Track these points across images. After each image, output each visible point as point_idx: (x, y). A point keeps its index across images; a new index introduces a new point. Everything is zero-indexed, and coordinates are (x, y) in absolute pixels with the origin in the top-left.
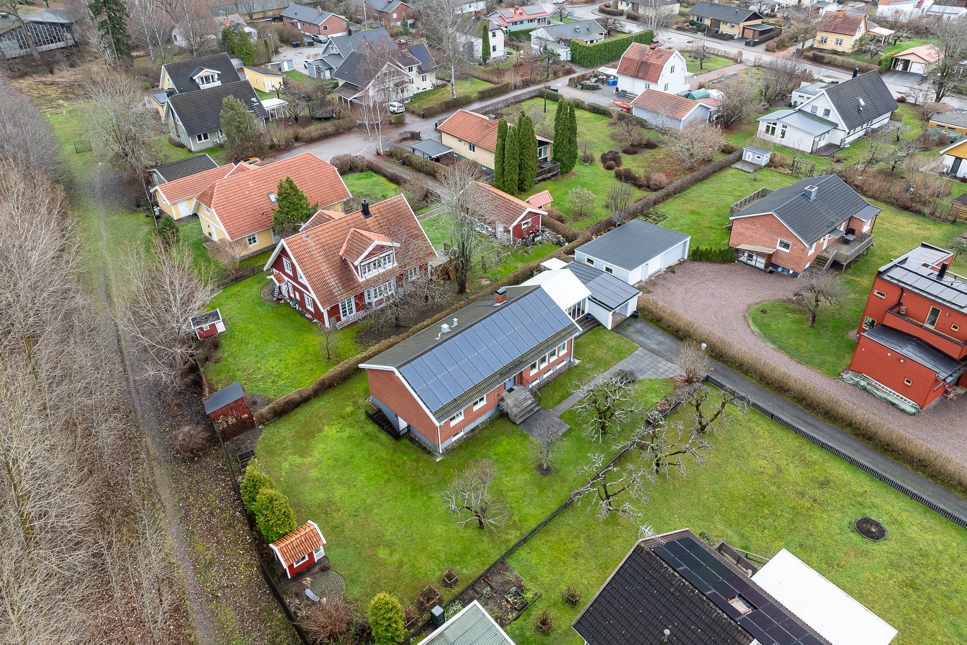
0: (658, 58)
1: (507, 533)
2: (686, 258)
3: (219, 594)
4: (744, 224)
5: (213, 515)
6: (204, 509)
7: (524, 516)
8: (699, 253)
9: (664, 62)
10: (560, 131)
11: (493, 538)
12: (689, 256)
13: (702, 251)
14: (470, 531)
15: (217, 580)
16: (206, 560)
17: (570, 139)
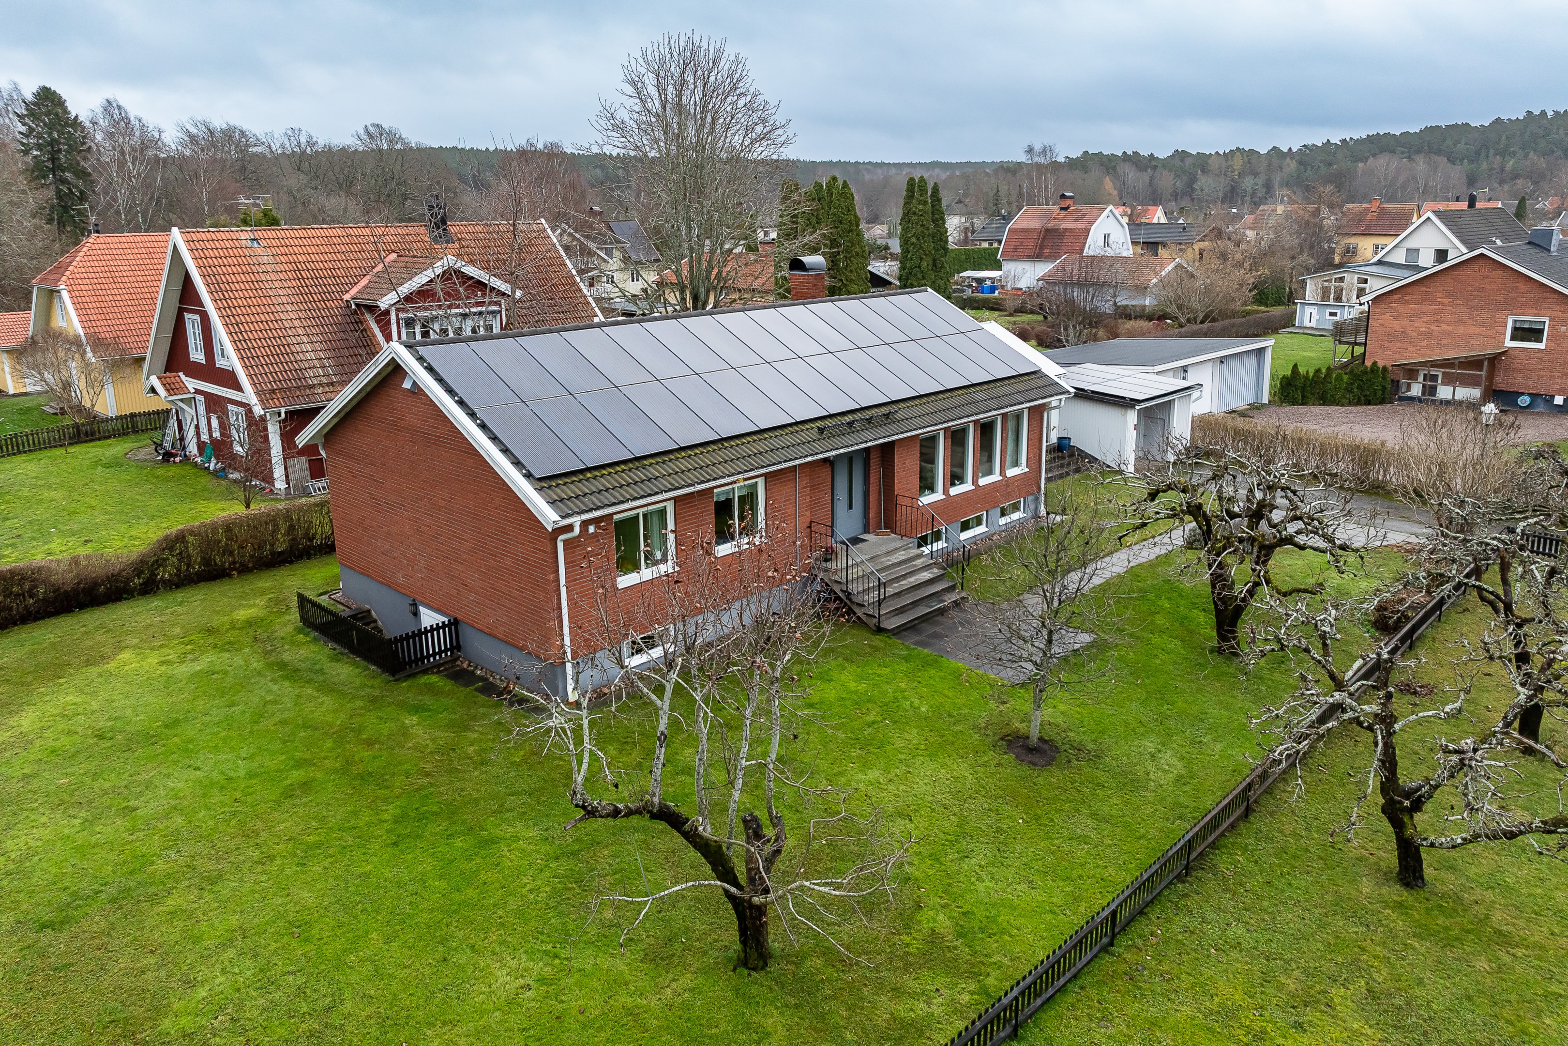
0: (1077, 220)
1: (897, 992)
2: (1265, 400)
4: (1400, 308)
7: (980, 913)
8: (1299, 383)
9: (1091, 223)
10: (914, 240)
11: (822, 1017)
12: (1273, 394)
13: (1306, 377)
14: (686, 980)
17: (934, 260)
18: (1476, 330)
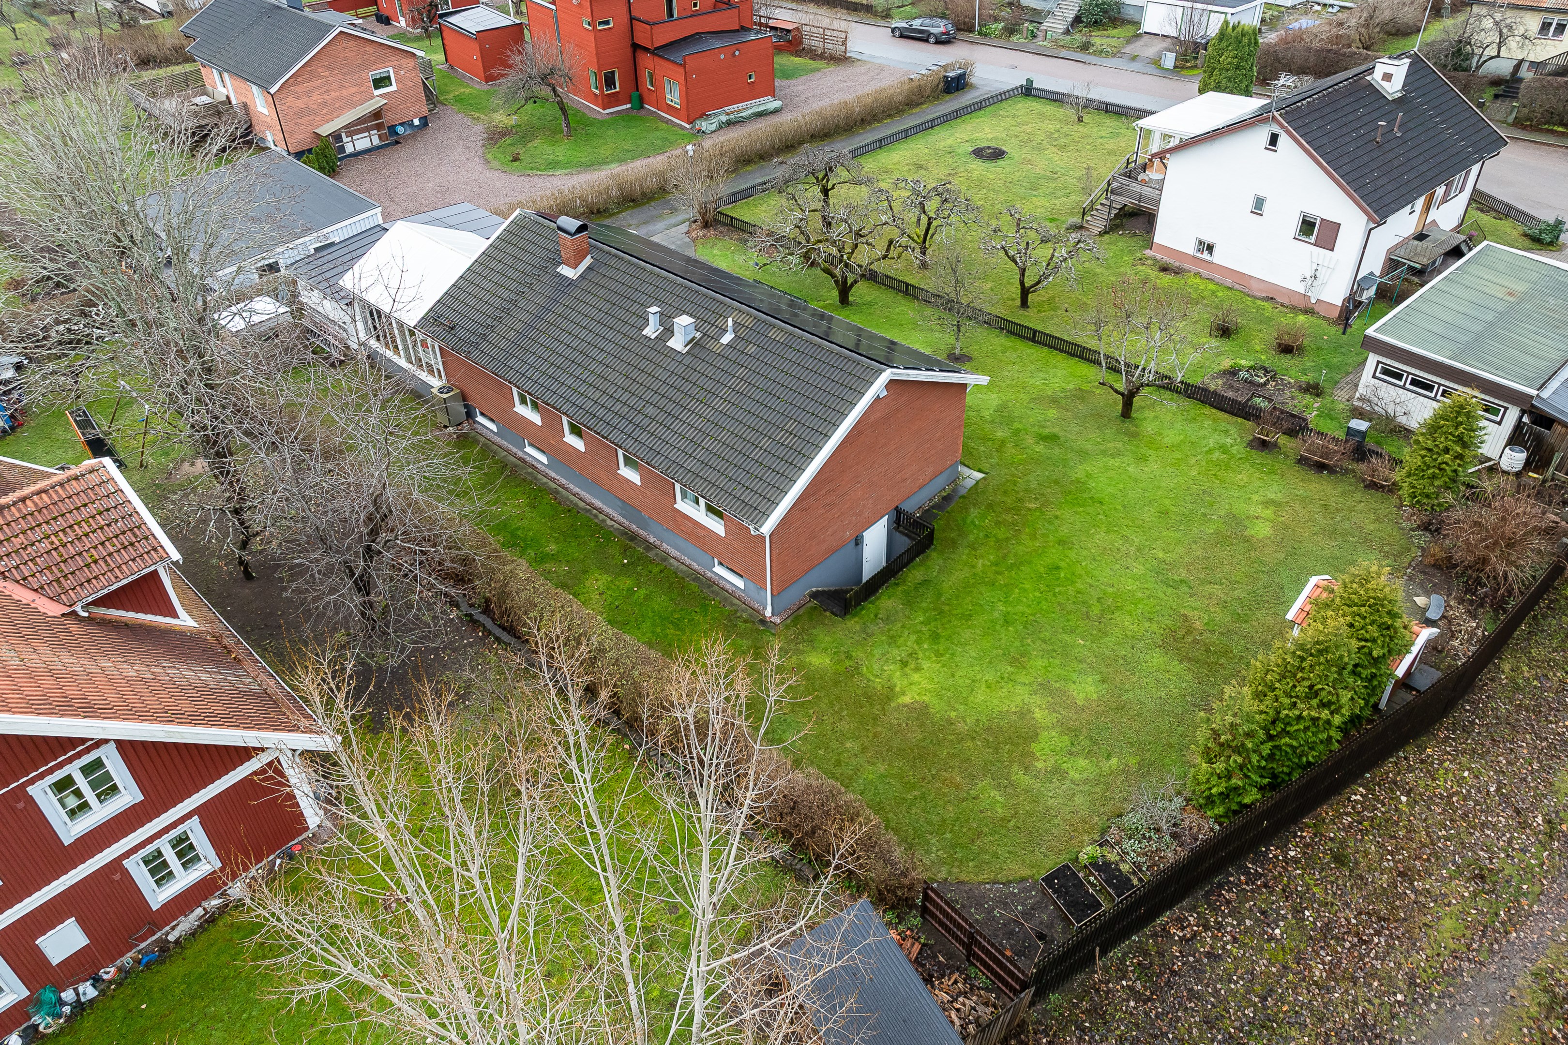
3: (1540, 819)
5: (1327, 927)
6: (1318, 972)
15: (1510, 842)
16: (1475, 895)
18: (353, 90)
